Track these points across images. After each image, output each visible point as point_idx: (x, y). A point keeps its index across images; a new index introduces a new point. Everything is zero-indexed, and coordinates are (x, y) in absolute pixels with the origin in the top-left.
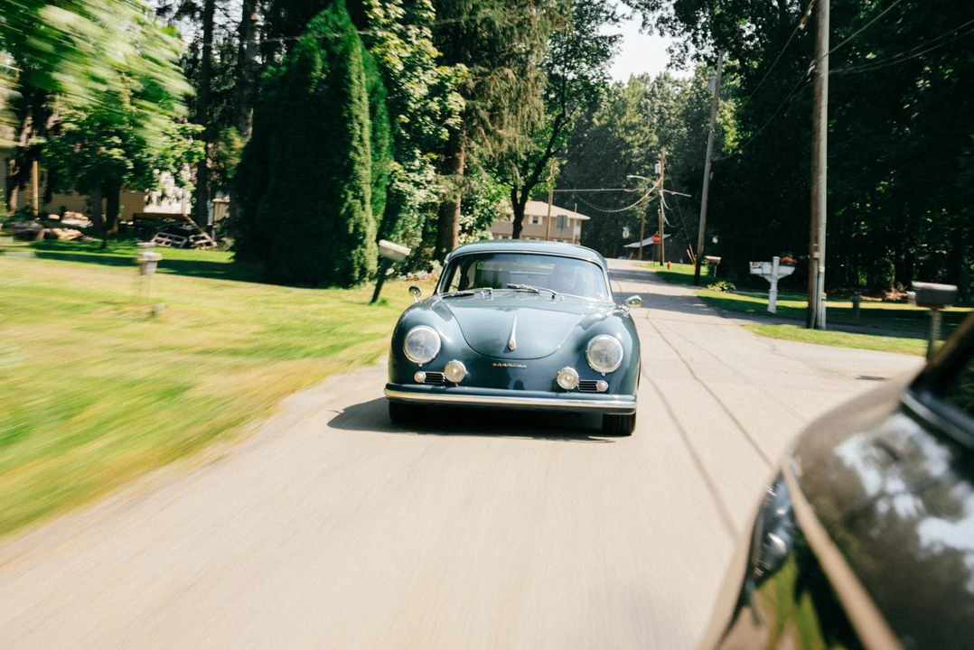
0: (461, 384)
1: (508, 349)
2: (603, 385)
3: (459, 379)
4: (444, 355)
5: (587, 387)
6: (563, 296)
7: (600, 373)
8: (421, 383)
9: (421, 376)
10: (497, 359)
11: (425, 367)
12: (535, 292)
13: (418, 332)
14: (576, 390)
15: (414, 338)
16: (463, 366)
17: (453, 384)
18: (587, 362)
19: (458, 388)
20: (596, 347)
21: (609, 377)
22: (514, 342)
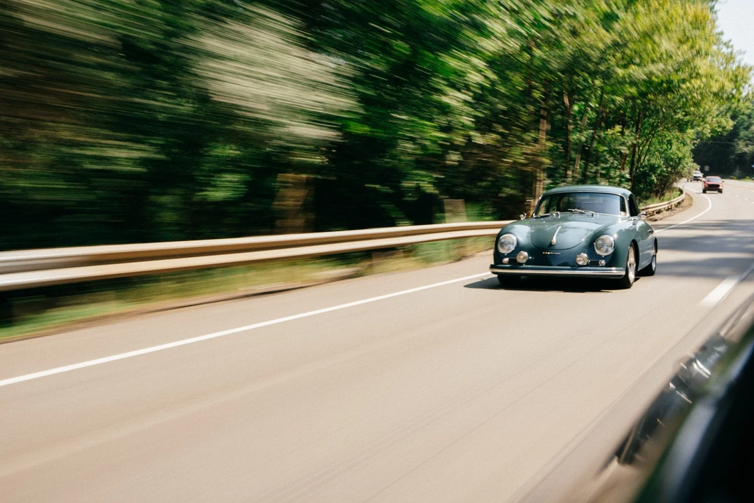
0: (528, 262)
1: (551, 245)
2: (603, 262)
3: (525, 261)
4: (519, 248)
5: (594, 263)
6: (598, 214)
7: (601, 256)
8: (506, 264)
9: (506, 260)
10: (546, 250)
11: (508, 255)
12: (582, 213)
13: (504, 238)
14: (587, 265)
15: (503, 241)
16: (526, 254)
17: (522, 264)
18: (595, 250)
19: (524, 266)
20: (600, 242)
21: (605, 258)
22: (554, 240)
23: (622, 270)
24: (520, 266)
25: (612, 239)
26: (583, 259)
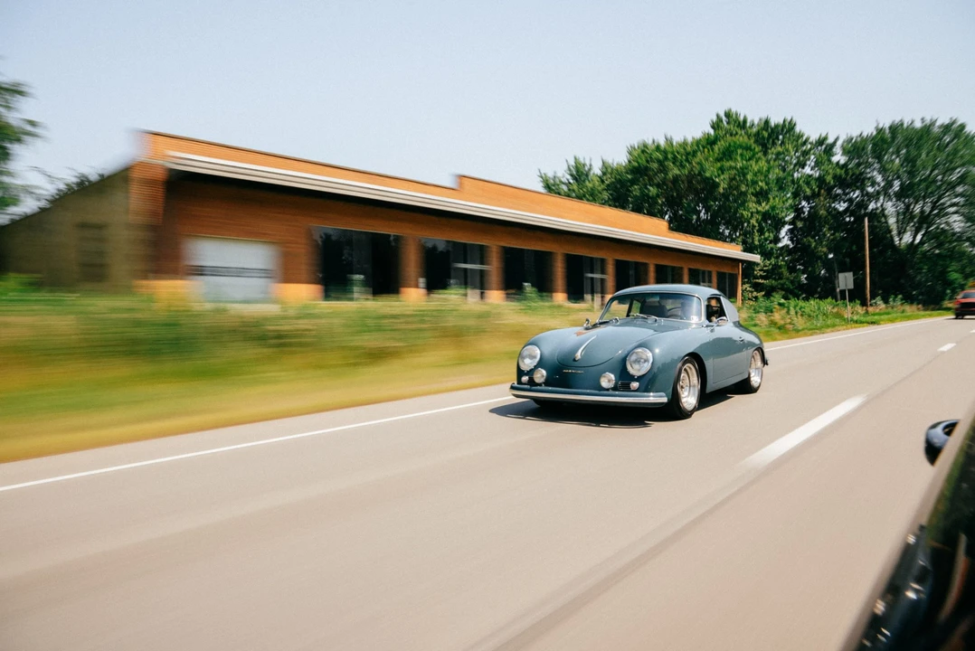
0: (547, 383)
1: (574, 360)
2: (635, 385)
3: (542, 380)
4: (540, 364)
5: (623, 385)
6: (662, 319)
7: (634, 376)
8: (525, 384)
9: (525, 379)
10: (568, 367)
11: (528, 373)
12: (645, 318)
14: (615, 388)
15: (524, 354)
16: (544, 372)
17: (540, 385)
18: (626, 369)
19: (543, 387)
20: (633, 357)
21: (639, 379)
22: (578, 355)
23: (661, 396)
24: (539, 388)
25: (650, 355)
26: (609, 381)
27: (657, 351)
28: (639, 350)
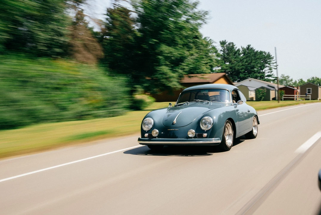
0: (159, 136)
1: (173, 124)
2: (205, 135)
3: (157, 135)
4: (154, 127)
5: (199, 135)
6: (212, 103)
7: (204, 130)
8: (147, 138)
9: (146, 135)
10: (170, 128)
11: (148, 132)
12: (202, 102)
13: (145, 120)
14: (194, 137)
15: (145, 122)
16: (157, 131)
17: (155, 137)
18: (200, 127)
19: (157, 139)
20: (204, 121)
21: (207, 132)
22: (175, 121)
23: (218, 140)
24: (154, 139)
25: (212, 120)
26: (192, 133)
27: (215, 118)
28: (206, 117)
